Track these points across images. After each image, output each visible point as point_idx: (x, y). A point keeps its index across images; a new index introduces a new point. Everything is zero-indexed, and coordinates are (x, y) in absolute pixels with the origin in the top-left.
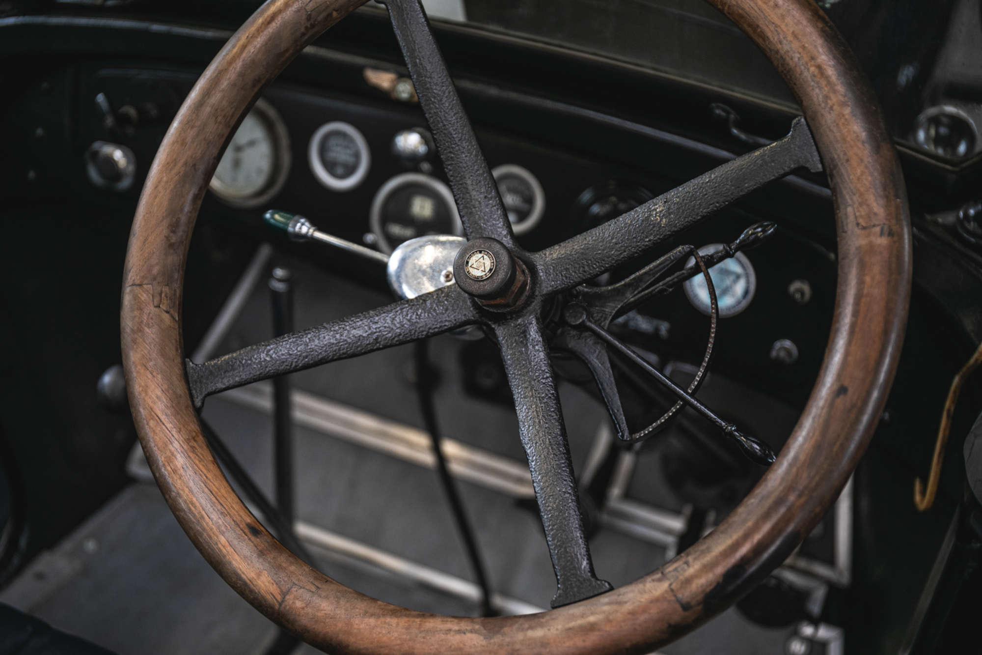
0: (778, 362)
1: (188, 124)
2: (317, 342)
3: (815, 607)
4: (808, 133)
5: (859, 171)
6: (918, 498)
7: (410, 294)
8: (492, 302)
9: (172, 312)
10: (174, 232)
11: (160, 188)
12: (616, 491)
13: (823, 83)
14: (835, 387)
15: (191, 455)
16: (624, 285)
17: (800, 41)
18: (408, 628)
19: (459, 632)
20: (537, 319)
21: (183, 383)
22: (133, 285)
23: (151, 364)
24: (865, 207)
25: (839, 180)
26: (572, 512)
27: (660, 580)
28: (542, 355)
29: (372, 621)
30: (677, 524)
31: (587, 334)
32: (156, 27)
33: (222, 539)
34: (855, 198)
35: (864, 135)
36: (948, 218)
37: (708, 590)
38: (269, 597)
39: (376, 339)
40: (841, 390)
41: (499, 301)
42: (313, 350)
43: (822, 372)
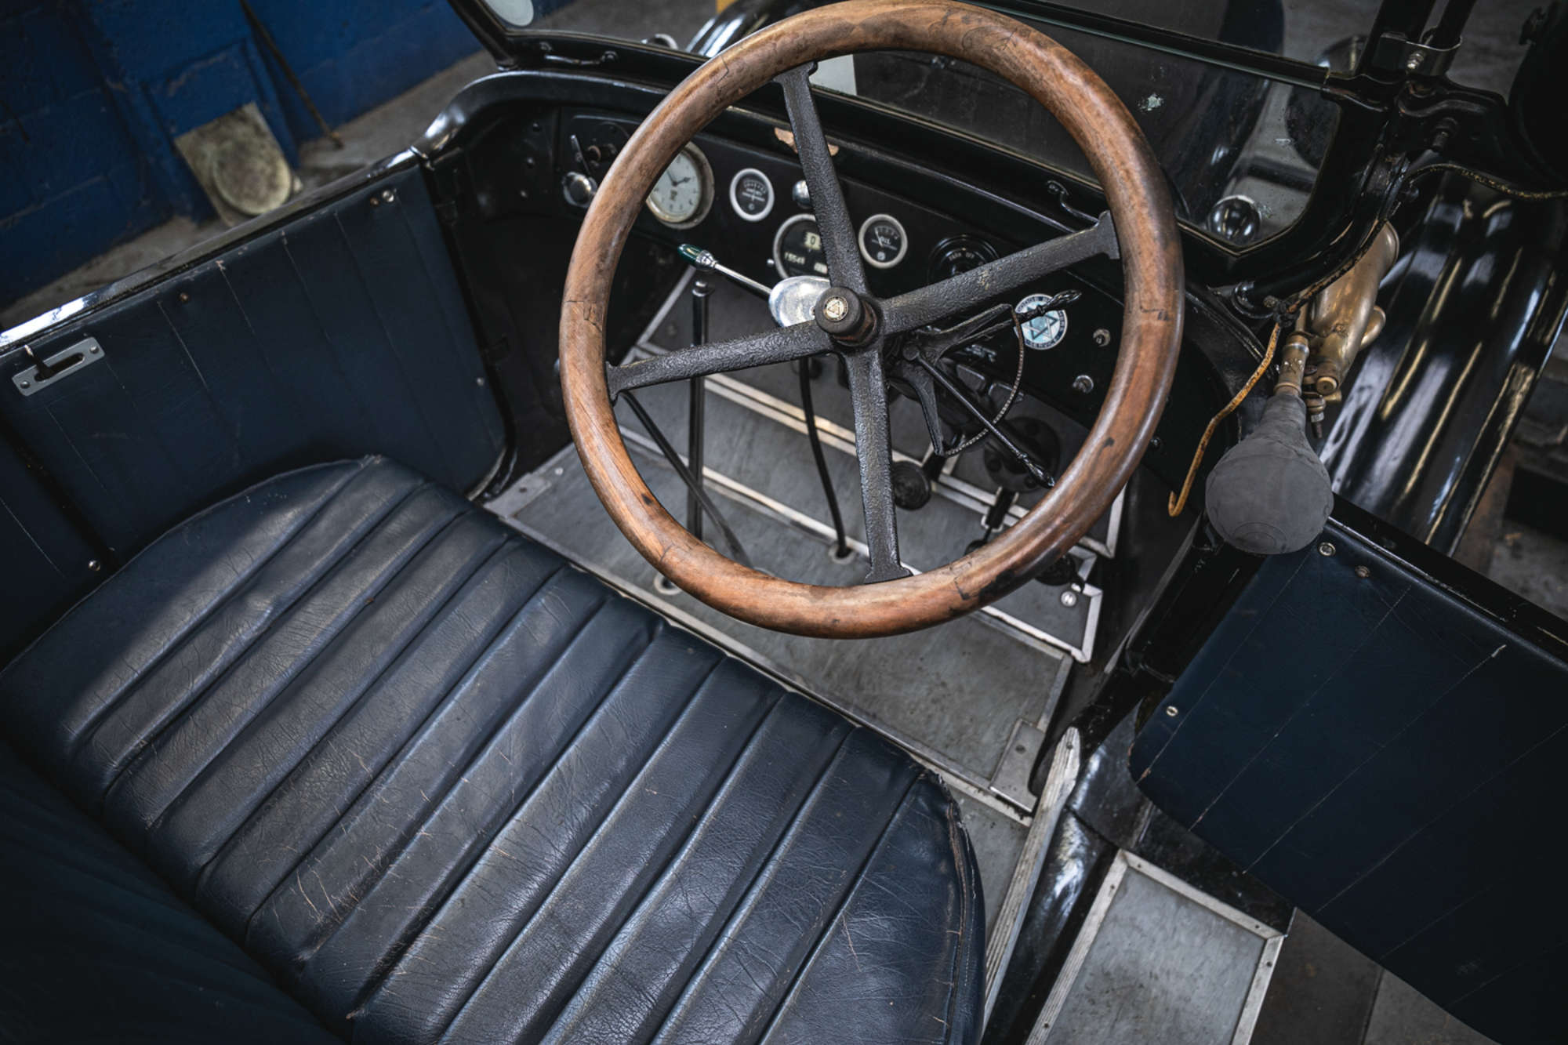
0: (1078, 392)
1: (619, 175)
2: (706, 356)
3: (1084, 574)
4: (1112, 225)
5: (1148, 263)
6: (1170, 506)
7: (786, 322)
8: (845, 338)
9: (598, 324)
10: (603, 261)
11: (595, 225)
12: (946, 470)
13: (1129, 184)
14: (1105, 438)
15: (604, 437)
16: (953, 331)
17: (1114, 147)
18: (754, 587)
19: (792, 594)
20: (879, 354)
21: (603, 380)
22: (570, 301)
23: (579, 364)
24: (1148, 294)
25: (1131, 269)
26: (888, 512)
27: (948, 574)
28: (880, 383)
29: (728, 578)
30: (991, 500)
31: (920, 368)
32: (616, 84)
33: (623, 505)
34: (1142, 285)
35: (1156, 233)
36: (1226, 292)
37: (984, 585)
38: (654, 552)
39: (752, 358)
40: (1109, 442)
41: (849, 338)
42: (702, 363)
43: (1096, 425)
